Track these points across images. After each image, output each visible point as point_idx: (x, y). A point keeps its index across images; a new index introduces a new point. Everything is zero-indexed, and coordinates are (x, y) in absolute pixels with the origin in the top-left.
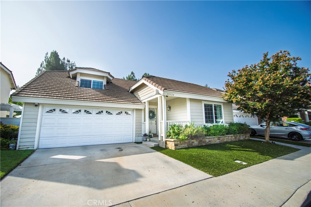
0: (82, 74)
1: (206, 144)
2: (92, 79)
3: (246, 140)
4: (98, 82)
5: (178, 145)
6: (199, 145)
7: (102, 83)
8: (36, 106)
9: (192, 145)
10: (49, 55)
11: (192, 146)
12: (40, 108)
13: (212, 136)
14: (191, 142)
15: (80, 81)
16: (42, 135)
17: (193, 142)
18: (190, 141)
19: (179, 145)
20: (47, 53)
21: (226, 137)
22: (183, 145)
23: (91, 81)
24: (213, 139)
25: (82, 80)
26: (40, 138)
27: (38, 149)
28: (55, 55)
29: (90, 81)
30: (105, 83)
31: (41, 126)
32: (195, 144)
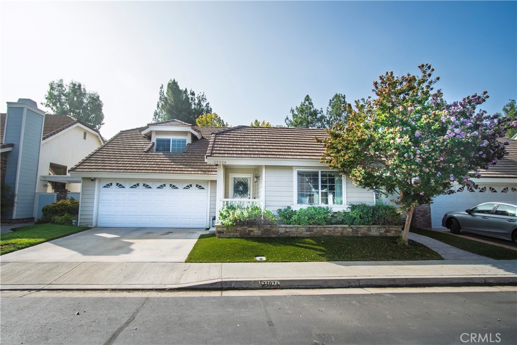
0: (158, 133)
1: (277, 236)
2: (171, 137)
3: (387, 237)
4: (179, 141)
5: (223, 233)
6: (263, 236)
7: (185, 141)
8: (92, 180)
9: (250, 234)
10: (165, 89)
11: (249, 236)
12: (97, 182)
13: (294, 224)
14: (247, 231)
15: (155, 142)
16: (100, 213)
17: (253, 231)
18: (246, 229)
19: (225, 233)
20: (162, 86)
21: (327, 229)
22: (232, 234)
23: (170, 139)
24: (294, 229)
25: (158, 140)
26: (99, 216)
27: (96, 227)
28: (173, 86)
29: (169, 141)
30: (189, 140)
31: (98, 203)
32: (255, 234)
